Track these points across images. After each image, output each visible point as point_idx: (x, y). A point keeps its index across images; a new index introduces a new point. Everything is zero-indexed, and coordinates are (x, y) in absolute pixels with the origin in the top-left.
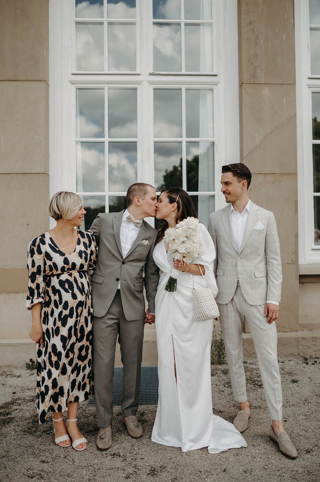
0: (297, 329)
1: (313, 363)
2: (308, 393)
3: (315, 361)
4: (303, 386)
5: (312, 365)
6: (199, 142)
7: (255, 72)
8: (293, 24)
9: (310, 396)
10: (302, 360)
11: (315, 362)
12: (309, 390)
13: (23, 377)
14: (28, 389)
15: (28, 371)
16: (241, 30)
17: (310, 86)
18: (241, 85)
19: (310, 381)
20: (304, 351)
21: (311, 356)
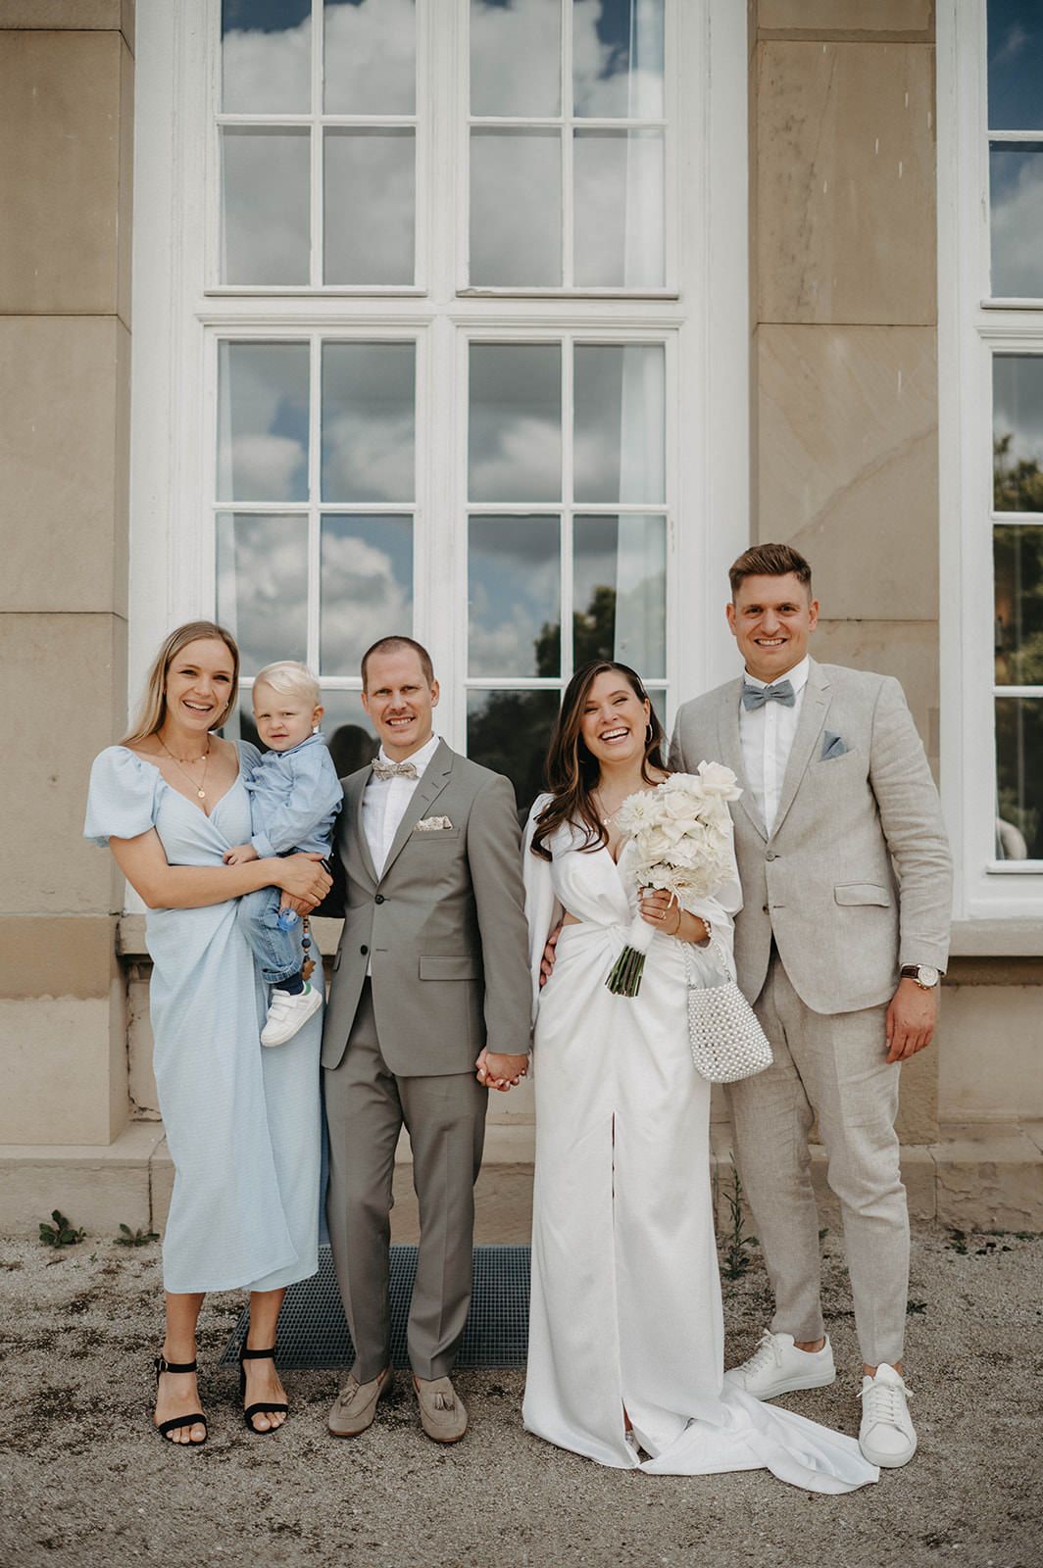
0: (931, 1135)
1: (984, 1249)
2: (953, 1346)
3: (991, 1241)
4: (940, 1324)
5: (977, 1256)
6: (617, 517)
7: (802, 286)
8: (929, 126)
9: (959, 1357)
10: (946, 1238)
11: (989, 1245)
12: (960, 1338)
13: (26, 1270)
14: (37, 1309)
15: (47, 1250)
16: (757, 148)
17: (986, 335)
18: (756, 326)
19: (965, 1308)
20: (951, 1207)
21: (977, 1225)
